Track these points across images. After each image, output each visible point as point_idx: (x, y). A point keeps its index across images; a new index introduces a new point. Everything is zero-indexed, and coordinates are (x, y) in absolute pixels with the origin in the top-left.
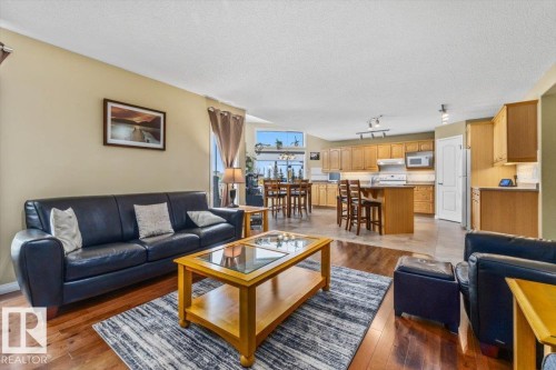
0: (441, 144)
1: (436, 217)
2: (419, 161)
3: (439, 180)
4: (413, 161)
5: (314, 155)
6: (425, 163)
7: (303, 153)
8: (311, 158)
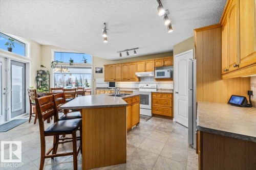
0: (176, 58)
1: (174, 120)
2: (163, 74)
3: (176, 90)
4: (159, 74)
5: (98, 70)
6: (167, 75)
7: (90, 68)
8: (96, 72)
